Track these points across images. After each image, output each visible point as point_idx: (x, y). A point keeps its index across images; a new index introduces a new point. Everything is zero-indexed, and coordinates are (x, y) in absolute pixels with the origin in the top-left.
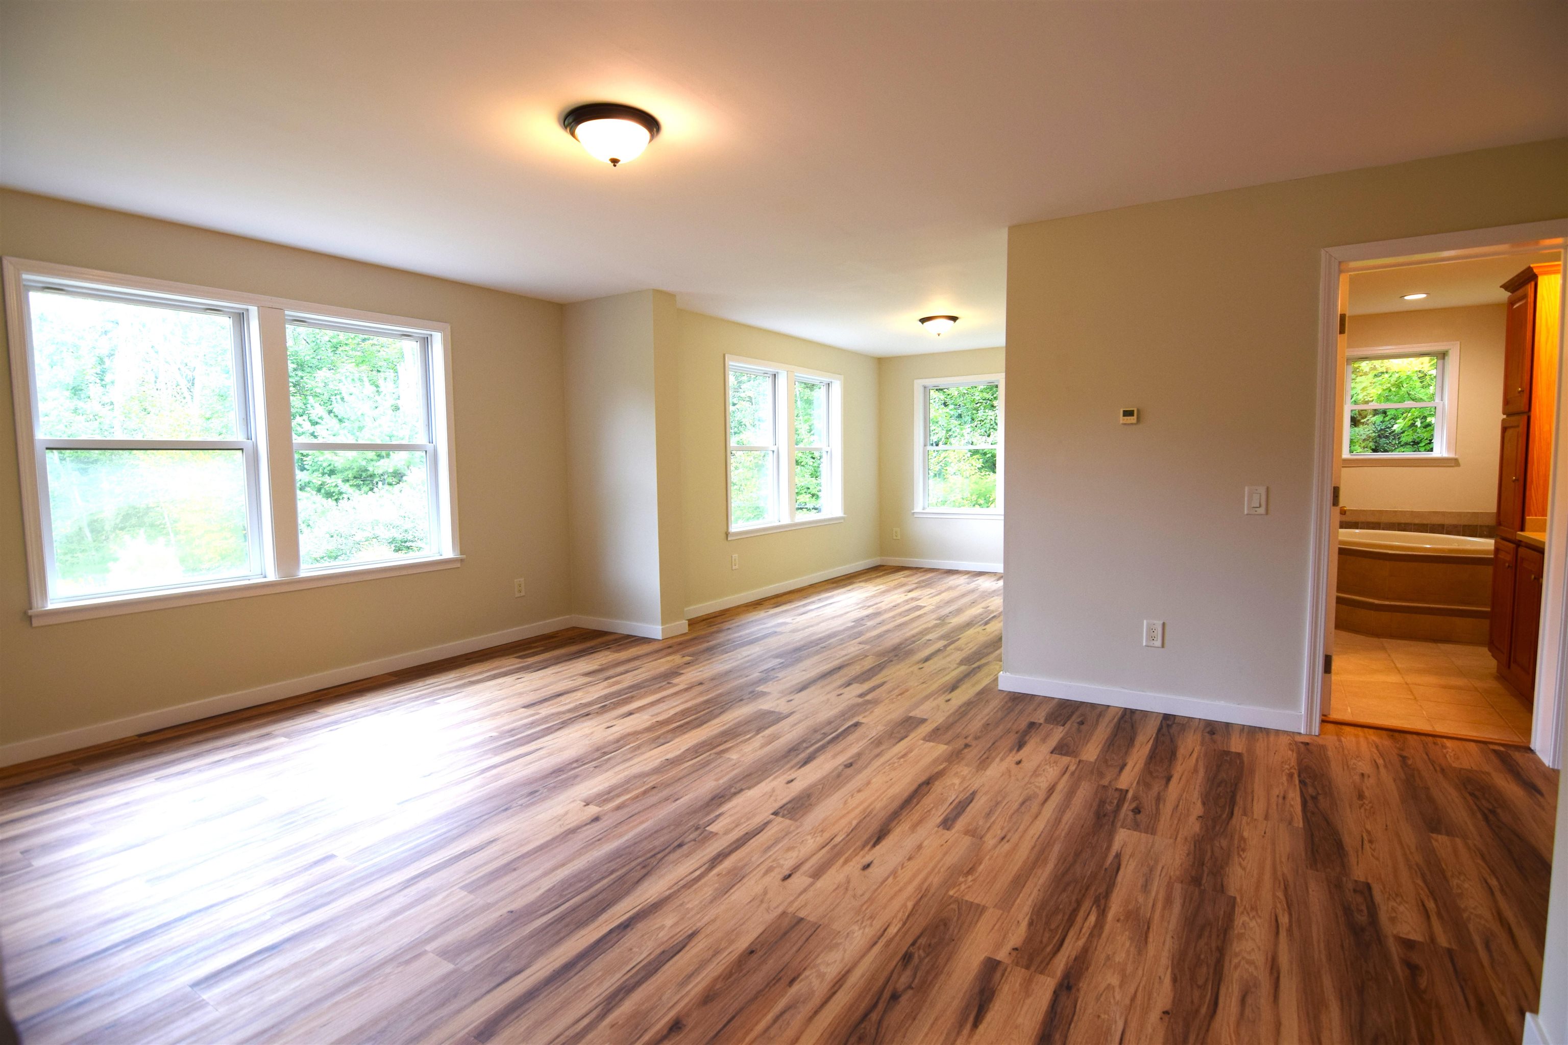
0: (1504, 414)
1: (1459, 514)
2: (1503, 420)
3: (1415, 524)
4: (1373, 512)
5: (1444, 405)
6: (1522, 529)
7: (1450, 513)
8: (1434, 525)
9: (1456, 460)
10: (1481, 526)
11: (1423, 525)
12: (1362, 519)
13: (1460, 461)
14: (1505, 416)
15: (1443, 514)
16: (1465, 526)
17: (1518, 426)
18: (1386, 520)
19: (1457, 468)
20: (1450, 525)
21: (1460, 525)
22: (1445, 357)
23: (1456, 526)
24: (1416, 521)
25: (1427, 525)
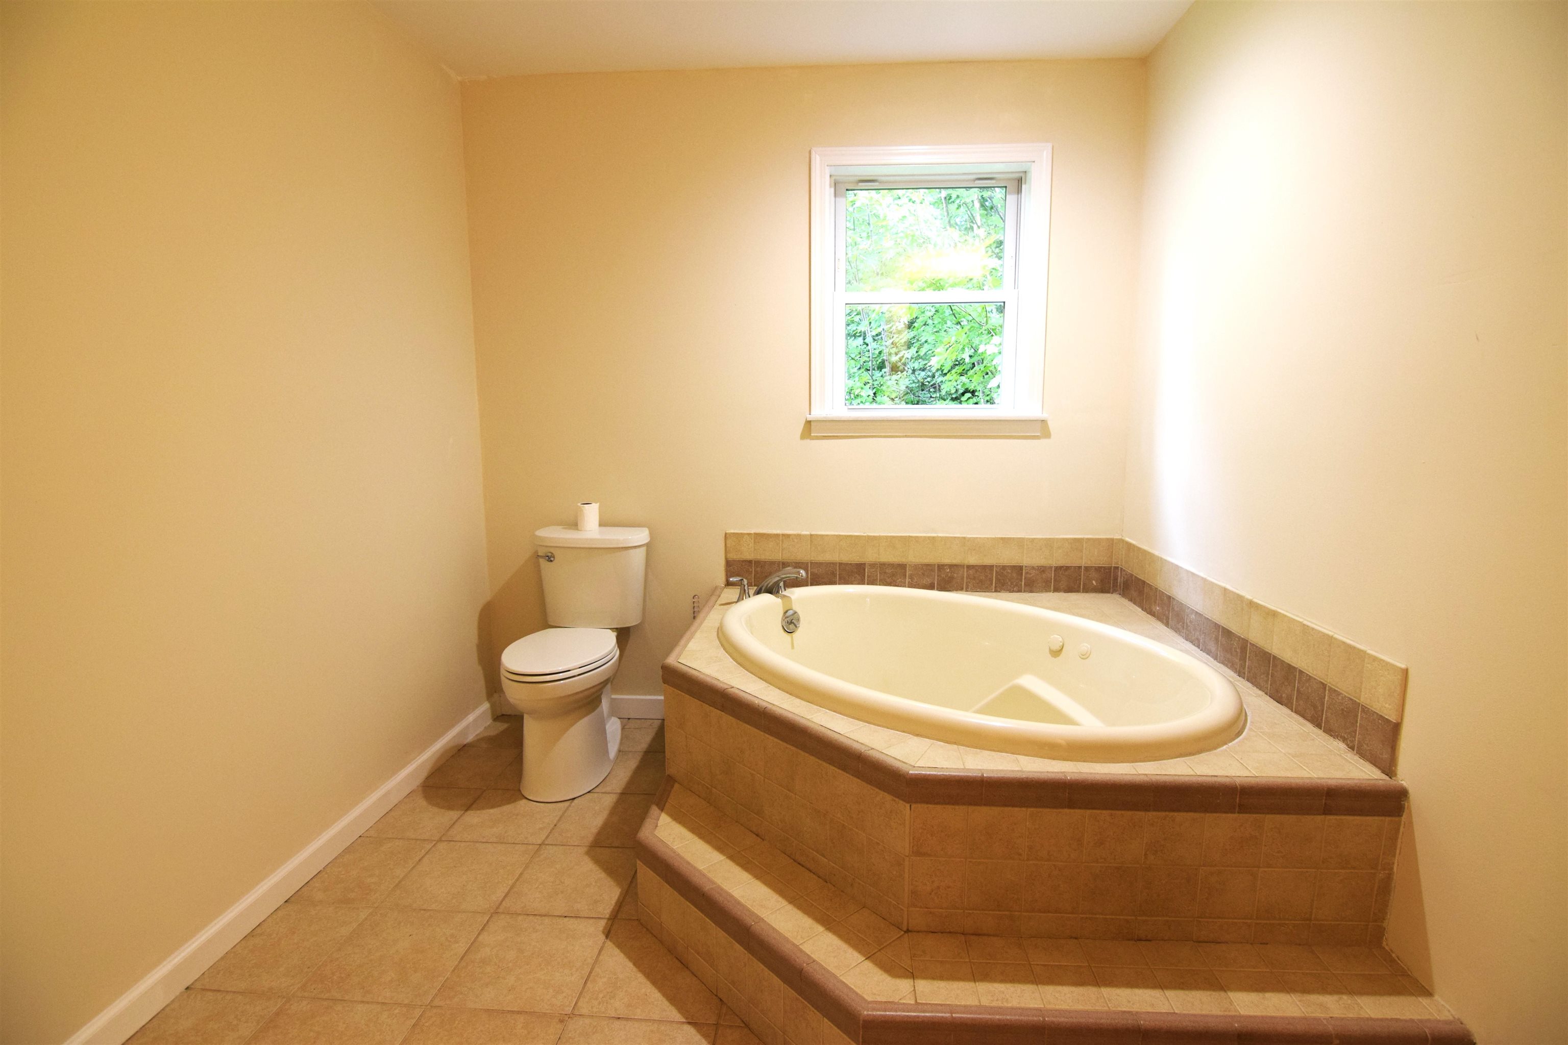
1: (1049, 543)
3: (969, 567)
4: (891, 541)
5: (1021, 296)
7: (1033, 541)
8: (1004, 568)
9: (1042, 423)
10: (1087, 569)
11: (987, 569)
12: (871, 556)
13: (1051, 425)
15: (1020, 542)
16: (1058, 569)
18: (913, 557)
19: (1043, 442)
20: (1033, 568)
21: (1051, 568)
22: (1019, 191)
23: (1042, 569)
24: (973, 560)
25: (991, 567)
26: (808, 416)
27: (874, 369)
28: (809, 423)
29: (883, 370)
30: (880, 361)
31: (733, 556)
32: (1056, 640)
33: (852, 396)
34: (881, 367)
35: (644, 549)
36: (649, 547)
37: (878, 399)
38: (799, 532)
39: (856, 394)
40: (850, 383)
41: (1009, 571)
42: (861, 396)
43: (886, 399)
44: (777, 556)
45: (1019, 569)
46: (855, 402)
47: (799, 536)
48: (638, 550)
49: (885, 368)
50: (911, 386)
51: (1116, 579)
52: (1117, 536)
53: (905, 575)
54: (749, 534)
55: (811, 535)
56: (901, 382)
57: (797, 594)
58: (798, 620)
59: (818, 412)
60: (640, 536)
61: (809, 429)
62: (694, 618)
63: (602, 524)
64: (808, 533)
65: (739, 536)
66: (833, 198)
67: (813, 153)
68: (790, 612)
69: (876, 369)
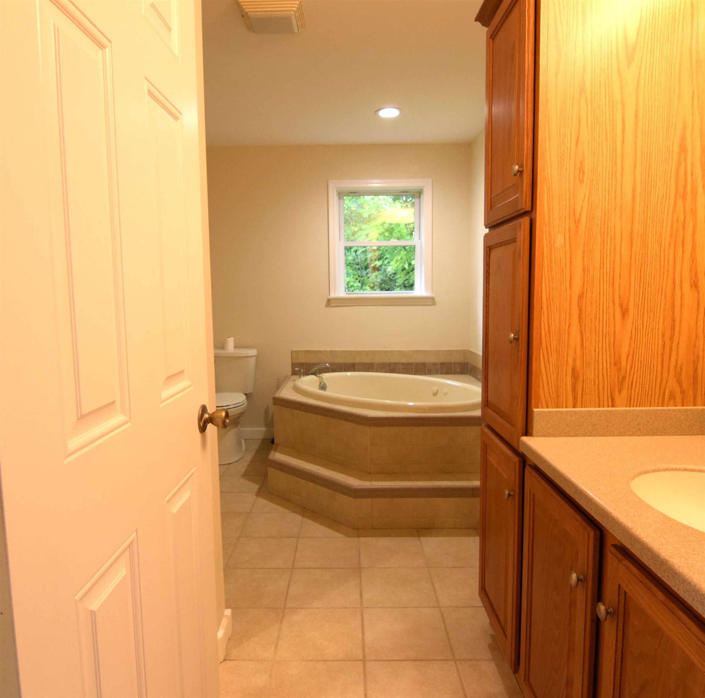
0: (486, 228)
1: (437, 352)
2: (486, 236)
3: (403, 364)
4: (367, 353)
5: (421, 244)
6: (527, 432)
7: (430, 351)
8: (418, 364)
9: (433, 299)
10: (454, 363)
11: (410, 364)
12: (358, 360)
13: (436, 300)
14: (487, 231)
15: (425, 352)
16: (442, 364)
17: (514, 240)
18: (378, 360)
19: (433, 307)
20: (431, 364)
21: (438, 364)
22: (420, 197)
23: (435, 364)
24: (404, 361)
25: (412, 364)
26: (329, 297)
27: (362, 269)
28: (329, 300)
29: (368, 270)
30: (366, 264)
31: (294, 361)
32: (435, 388)
33: (349, 287)
34: (366, 268)
35: (254, 358)
36: (257, 357)
37: (364, 287)
38: (325, 349)
39: (351, 285)
40: (348, 279)
41: (420, 365)
42: (354, 286)
43: (367, 287)
44: (315, 361)
45: (424, 364)
46: (351, 289)
47: (325, 351)
48: (253, 358)
49: (369, 268)
50: (384, 279)
51: (467, 368)
52: (467, 349)
53: (374, 368)
54: (302, 351)
55: (331, 351)
56: (379, 277)
57: (326, 376)
58: (326, 387)
59: (332, 295)
60: (253, 352)
61: (329, 302)
62: (278, 389)
63: (235, 347)
64: (329, 350)
65: (298, 352)
66: (338, 200)
67: (329, 183)
68: (322, 384)
69: (364, 268)
